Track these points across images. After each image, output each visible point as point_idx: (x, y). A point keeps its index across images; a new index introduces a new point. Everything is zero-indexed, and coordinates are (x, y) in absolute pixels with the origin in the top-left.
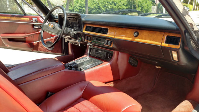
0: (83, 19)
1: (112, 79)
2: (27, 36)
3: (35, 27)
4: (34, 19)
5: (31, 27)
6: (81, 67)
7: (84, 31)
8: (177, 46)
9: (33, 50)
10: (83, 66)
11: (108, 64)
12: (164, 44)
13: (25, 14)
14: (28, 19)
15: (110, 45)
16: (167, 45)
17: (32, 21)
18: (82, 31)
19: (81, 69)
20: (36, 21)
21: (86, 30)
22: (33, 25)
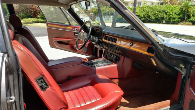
0: (103, 31)
1: (117, 76)
2: (70, 40)
3: (76, 34)
4: (75, 29)
5: (73, 34)
6: (95, 65)
7: (104, 40)
8: (153, 54)
9: (73, 51)
10: (97, 64)
11: (115, 65)
12: (146, 53)
13: (70, 24)
14: (72, 28)
15: (118, 51)
16: (147, 53)
17: (74, 30)
18: (102, 39)
19: (95, 66)
20: (77, 30)
21: (105, 39)
22: (75, 33)
